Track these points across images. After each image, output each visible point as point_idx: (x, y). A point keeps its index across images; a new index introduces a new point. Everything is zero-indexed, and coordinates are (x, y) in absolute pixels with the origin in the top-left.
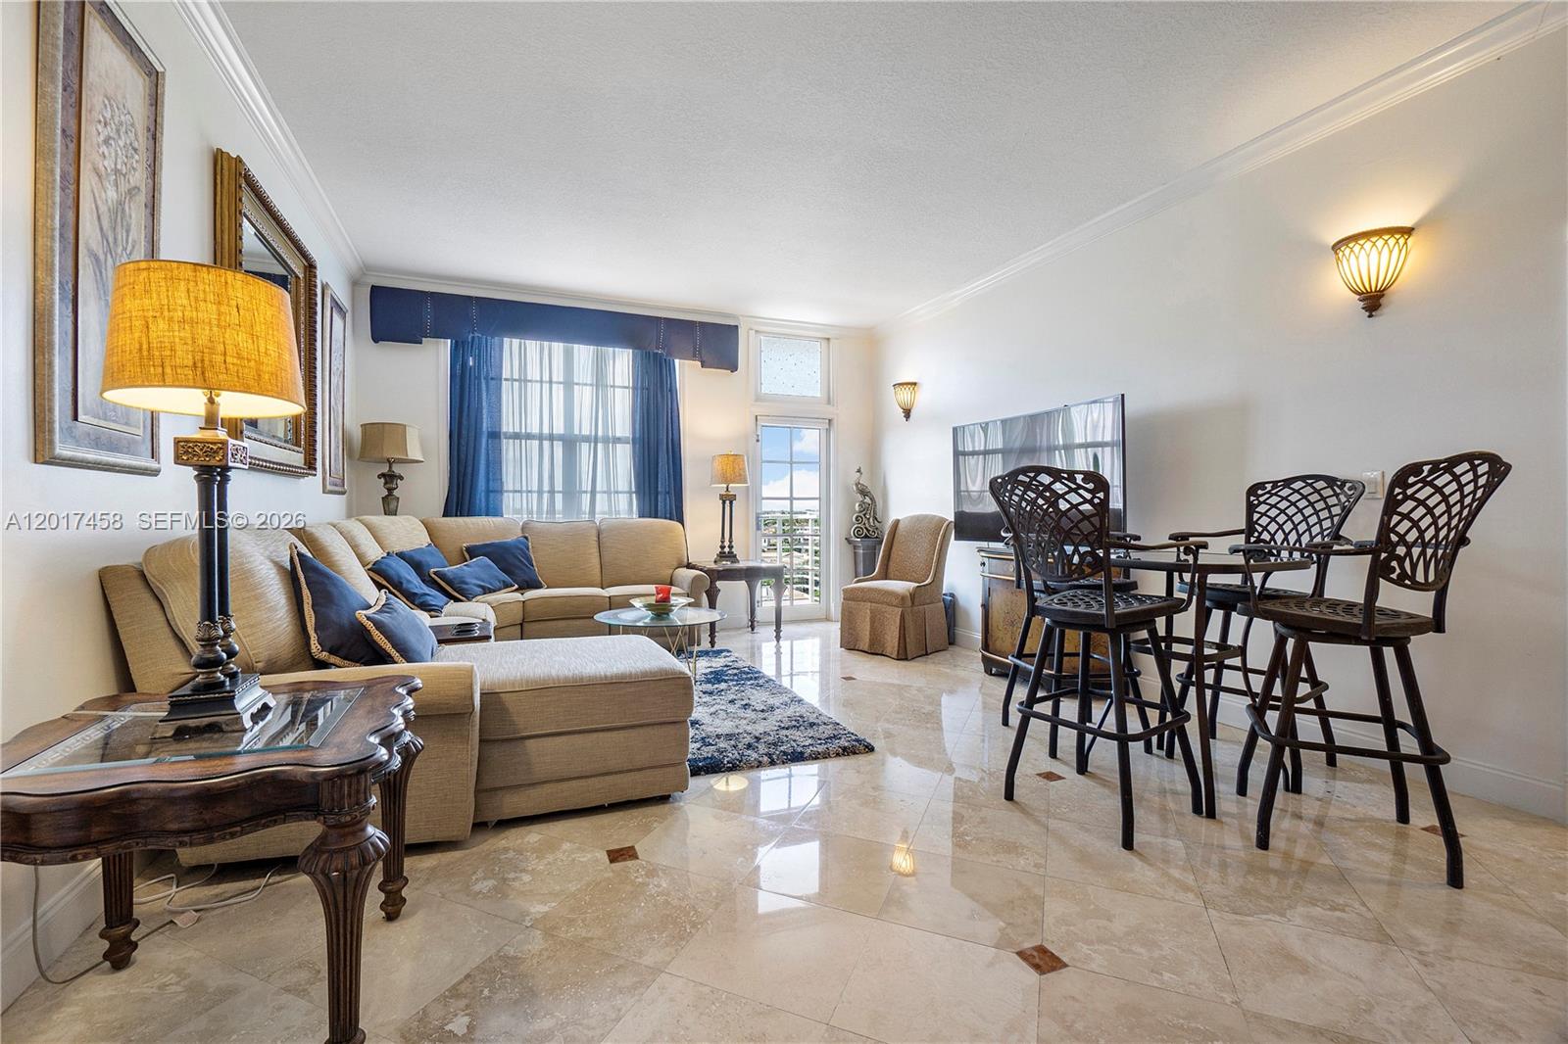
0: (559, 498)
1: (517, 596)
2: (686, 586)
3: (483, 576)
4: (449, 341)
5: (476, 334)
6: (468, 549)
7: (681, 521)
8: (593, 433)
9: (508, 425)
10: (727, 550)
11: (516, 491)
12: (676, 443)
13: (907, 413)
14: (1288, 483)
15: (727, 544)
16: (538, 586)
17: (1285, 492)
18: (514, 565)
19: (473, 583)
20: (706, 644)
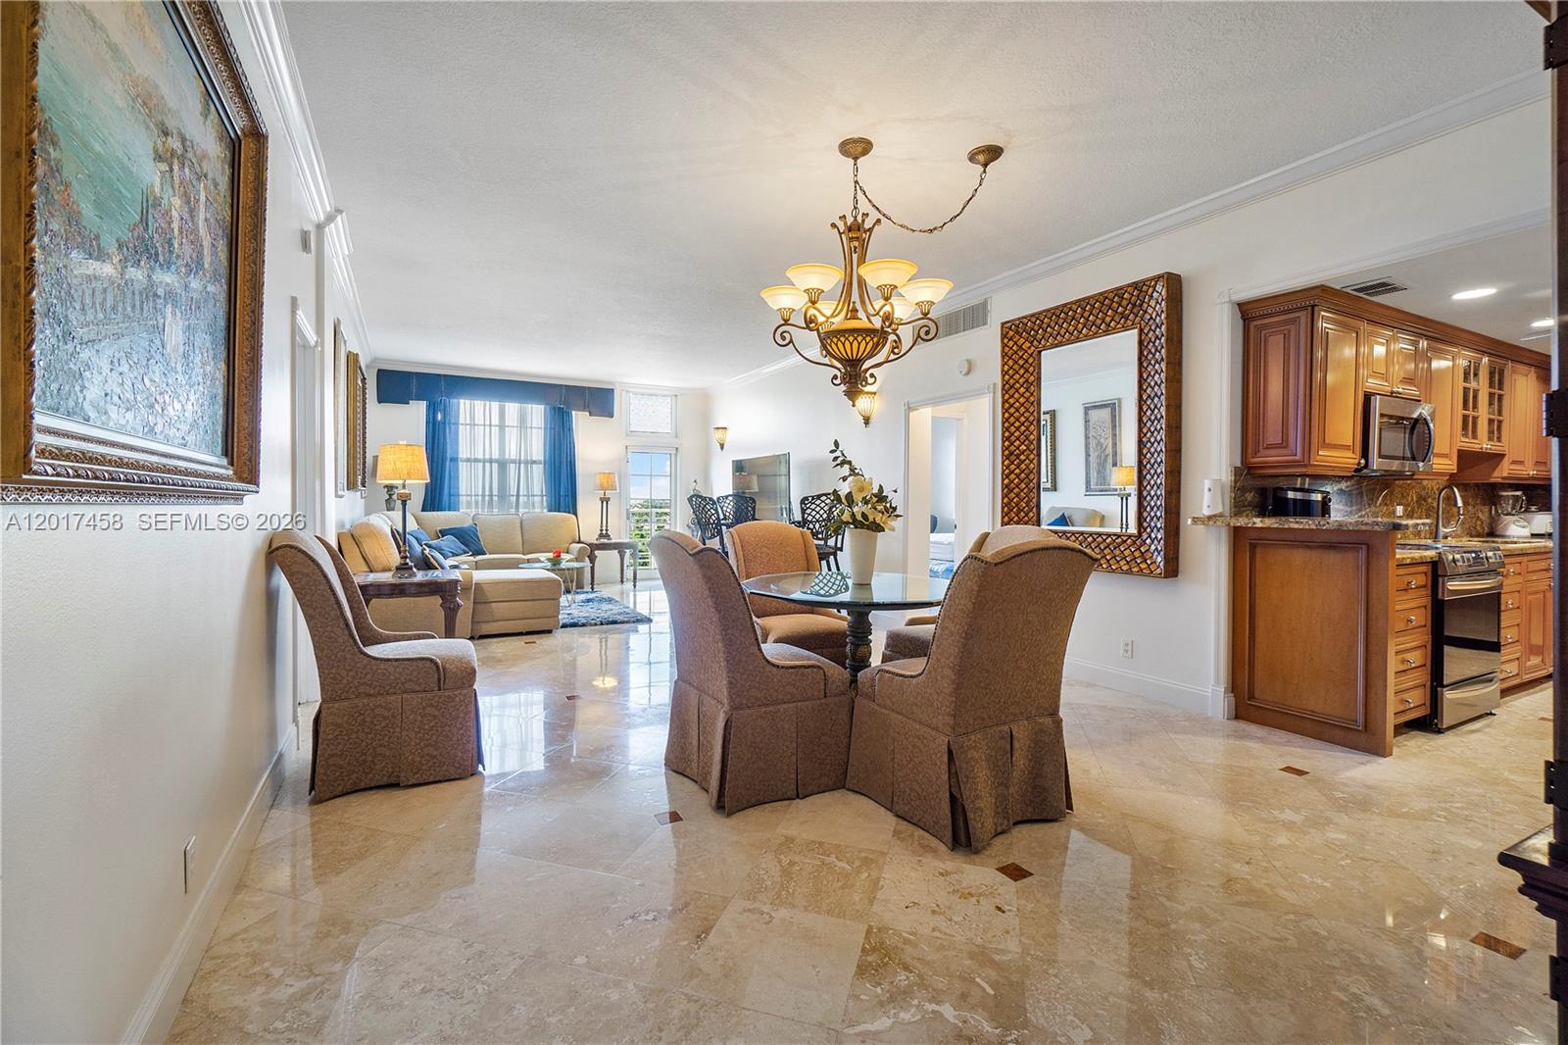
0: (495, 500)
1: (472, 558)
2: (575, 553)
3: (453, 546)
4: (425, 403)
5: (442, 398)
7: (575, 514)
8: (518, 458)
9: (463, 452)
10: (604, 532)
11: (468, 495)
12: (573, 463)
13: (722, 447)
14: (819, 497)
15: (604, 528)
16: (484, 554)
17: (818, 502)
18: (468, 540)
19: (447, 549)
20: (588, 588)
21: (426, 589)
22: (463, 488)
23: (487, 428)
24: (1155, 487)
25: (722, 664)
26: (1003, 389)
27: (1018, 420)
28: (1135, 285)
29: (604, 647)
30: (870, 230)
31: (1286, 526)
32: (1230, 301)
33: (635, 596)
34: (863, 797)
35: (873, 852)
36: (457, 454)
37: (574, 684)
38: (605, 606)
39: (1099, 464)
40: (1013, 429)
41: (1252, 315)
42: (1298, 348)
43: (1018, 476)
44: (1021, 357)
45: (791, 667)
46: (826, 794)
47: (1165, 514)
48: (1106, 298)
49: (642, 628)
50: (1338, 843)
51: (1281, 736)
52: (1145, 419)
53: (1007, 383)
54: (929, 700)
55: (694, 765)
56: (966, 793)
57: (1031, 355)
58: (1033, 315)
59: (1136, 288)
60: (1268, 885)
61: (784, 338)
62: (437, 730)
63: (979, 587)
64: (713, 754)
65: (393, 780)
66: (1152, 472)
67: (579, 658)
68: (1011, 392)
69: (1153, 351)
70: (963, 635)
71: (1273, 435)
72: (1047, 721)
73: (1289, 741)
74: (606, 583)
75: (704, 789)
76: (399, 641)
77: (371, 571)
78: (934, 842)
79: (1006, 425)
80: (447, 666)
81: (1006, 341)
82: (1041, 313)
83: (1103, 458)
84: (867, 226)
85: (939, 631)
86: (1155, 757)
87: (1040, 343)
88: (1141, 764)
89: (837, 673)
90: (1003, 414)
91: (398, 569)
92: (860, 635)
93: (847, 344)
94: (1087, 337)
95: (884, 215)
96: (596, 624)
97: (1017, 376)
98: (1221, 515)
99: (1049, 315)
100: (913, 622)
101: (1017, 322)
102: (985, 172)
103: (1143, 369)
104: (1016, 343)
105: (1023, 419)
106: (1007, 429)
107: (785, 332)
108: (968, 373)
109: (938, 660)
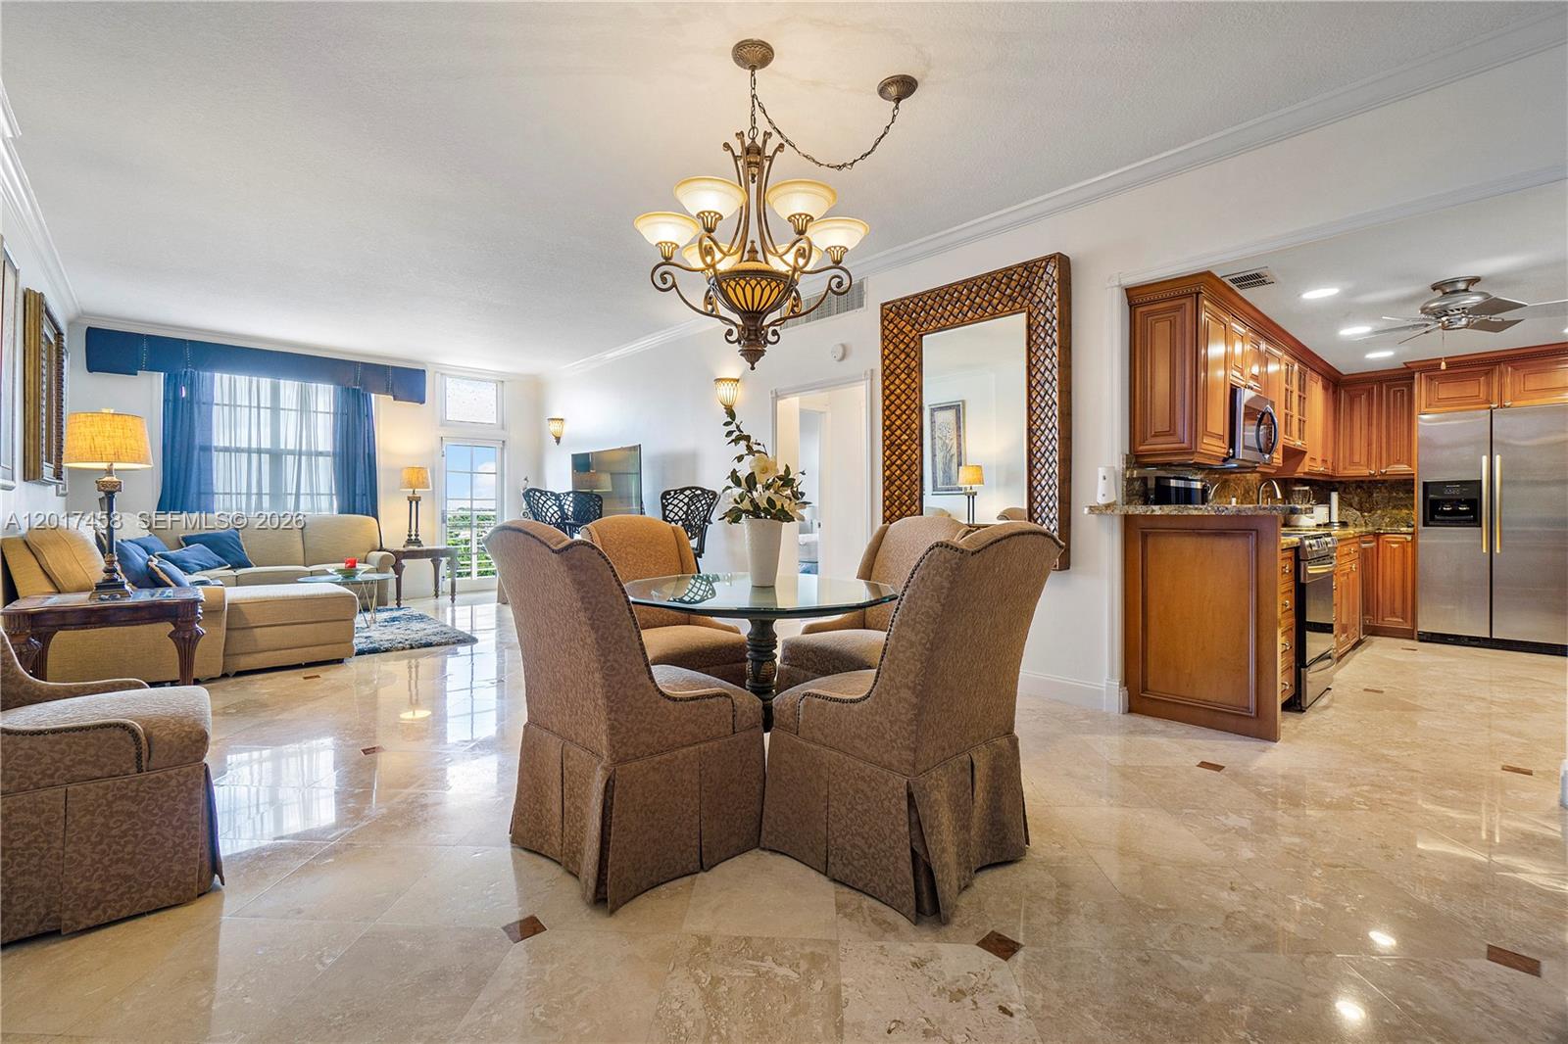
0: (266, 499)
1: (231, 572)
2: (376, 563)
3: (201, 557)
4: (162, 374)
5: (189, 370)
6: (184, 539)
7: (376, 516)
8: (298, 448)
9: (219, 439)
10: (413, 537)
11: (226, 494)
12: (372, 456)
13: (558, 440)
14: (682, 491)
15: (413, 533)
16: (251, 566)
18: (227, 550)
19: (192, 562)
20: (392, 604)
21: (144, 614)
22: (219, 485)
23: (254, 411)
24: (1047, 477)
25: (600, 702)
26: (883, 374)
27: (899, 407)
28: (1026, 266)
29: (414, 675)
30: (771, 159)
31: (1185, 513)
32: (1120, 285)
33: (453, 611)
34: (786, 857)
35: (818, 942)
36: (210, 439)
37: (374, 732)
38: (416, 625)
39: (945, 464)
40: (894, 417)
41: (1138, 299)
42: (1184, 335)
43: (899, 467)
44: (902, 341)
45: (692, 699)
46: (737, 859)
47: (1059, 503)
48: (995, 278)
49: (463, 650)
50: (1297, 849)
51: (1177, 728)
52: (1034, 407)
53: (887, 368)
54: (878, 730)
55: (556, 841)
56: (931, 847)
57: (912, 339)
58: (916, 296)
59: (1025, 269)
60: (1267, 916)
61: (664, 281)
62: (136, 836)
63: (951, 583)
64: (585, 825)
65: (47, 926)
66: (1043, 461)
67: (382, 692)
68: (892, 378)
69: (1043, 335)
70: (928, 646)
71: (1160, 423)
72: (1004, 742)
73: (1188, 733)
74: (415, 597)
75: (571, 873)
76: (76, 695)
77: (59, 592)
78: (891, 915)
79: (887, 413)
80: (155, 732)
81: (886, 323)
82: (924, 294)
83: (948, 457)
84: (769, 152)
85: (892, 641)
86: (1078, 764)
87: (922, 327)
88: (1069, 774)
89: (746, 699)
90: (884, 401)
91: (99, 587)
92: (764, 649)
93: (748, 289)
94: (973, 321)
95: (787, 141)
96: (404, 649)
97: (897, 361)
98: (1115, 503)
99: (933, 296)
100: (810, 630)
101: (899, 303)
102: (897, 108)
103: (1032, 355)
104: (896, 326)
105: (904, 407)
106: (888, 418)
107: (666, 273)
108: (843, 358)
109: (891, 679)
